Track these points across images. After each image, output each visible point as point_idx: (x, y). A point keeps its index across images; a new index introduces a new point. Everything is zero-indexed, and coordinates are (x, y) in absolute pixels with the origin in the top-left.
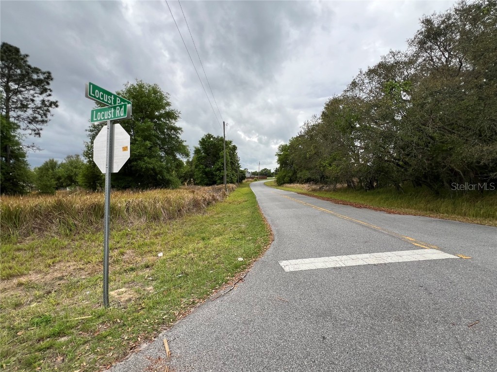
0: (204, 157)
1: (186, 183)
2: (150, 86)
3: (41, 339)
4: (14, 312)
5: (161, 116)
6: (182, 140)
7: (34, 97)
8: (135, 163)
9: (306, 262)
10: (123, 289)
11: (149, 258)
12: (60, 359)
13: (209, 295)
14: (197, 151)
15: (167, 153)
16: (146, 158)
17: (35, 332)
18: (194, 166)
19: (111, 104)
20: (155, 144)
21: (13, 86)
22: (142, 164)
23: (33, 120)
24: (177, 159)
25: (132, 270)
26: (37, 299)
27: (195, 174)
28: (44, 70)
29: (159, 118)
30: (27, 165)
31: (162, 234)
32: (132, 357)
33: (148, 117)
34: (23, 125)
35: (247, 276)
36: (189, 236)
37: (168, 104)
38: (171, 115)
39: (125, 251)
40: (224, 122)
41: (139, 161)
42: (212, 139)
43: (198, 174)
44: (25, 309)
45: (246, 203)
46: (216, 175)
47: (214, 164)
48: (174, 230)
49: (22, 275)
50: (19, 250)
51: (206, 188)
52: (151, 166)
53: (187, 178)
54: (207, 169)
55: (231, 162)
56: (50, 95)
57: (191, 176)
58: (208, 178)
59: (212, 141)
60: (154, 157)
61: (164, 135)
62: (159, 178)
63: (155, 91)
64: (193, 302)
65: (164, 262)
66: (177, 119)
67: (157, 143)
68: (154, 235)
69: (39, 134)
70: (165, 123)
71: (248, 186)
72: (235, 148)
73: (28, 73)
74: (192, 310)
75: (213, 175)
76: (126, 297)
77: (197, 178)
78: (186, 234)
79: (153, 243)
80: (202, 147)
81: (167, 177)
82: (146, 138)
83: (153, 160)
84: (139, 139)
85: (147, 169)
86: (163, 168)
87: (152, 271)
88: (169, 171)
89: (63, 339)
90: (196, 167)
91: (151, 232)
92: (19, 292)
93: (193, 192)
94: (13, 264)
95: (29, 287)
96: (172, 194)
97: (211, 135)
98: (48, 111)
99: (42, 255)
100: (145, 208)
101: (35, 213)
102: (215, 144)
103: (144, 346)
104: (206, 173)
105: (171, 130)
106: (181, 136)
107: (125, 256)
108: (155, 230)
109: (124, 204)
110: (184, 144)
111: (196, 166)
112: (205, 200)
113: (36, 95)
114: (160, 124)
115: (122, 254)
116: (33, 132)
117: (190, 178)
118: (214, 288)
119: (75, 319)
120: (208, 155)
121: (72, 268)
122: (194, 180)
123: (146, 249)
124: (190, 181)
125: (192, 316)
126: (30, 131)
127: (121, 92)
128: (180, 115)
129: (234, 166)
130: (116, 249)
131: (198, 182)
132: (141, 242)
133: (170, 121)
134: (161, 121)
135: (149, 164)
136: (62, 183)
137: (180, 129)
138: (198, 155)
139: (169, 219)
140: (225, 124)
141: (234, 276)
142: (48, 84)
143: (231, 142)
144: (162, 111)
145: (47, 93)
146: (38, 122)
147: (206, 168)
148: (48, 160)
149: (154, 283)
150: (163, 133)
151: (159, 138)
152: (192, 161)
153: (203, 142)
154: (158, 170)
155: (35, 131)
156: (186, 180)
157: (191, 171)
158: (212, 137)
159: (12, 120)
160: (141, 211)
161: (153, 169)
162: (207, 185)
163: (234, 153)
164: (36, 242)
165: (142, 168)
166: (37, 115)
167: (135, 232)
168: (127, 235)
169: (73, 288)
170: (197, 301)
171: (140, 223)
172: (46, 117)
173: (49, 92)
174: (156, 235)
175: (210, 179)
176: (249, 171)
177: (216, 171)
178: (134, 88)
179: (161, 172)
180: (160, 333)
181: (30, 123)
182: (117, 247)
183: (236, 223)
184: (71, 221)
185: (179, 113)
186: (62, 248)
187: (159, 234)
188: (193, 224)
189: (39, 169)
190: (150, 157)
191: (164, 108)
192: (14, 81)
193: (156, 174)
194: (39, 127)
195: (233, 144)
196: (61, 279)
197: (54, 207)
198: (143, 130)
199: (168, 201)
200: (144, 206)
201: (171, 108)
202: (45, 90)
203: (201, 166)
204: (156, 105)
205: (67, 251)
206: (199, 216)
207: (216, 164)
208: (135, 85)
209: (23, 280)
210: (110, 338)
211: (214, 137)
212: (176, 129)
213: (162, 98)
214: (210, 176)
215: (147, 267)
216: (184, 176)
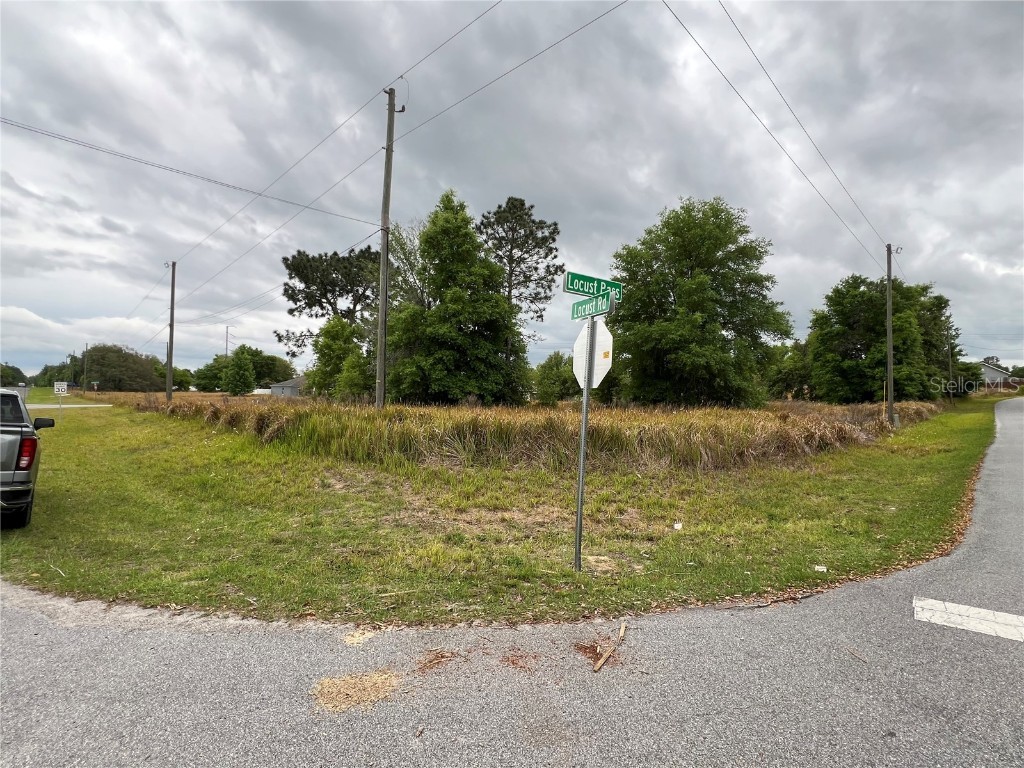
0: (838, 334)
1: (789, 396)
2: (706, 204)
3: (508, 576)
4: (494, 547)
5: (729, 256)
6: (772, 302)
7: (538, 263)
8: (673, 356)
9: (999, 620)
10: (606, 558)
11: (657, 528)
12: (519, 598)
13: (715, 600)
14: (820, 321)
15: (739, 333)
16: (693, 346)
17: (506, 569)
18: (810, 357)
19: (593, 294)
20: (712, 317)
21: (517, 253)
22: (684, 357)
23: (536, 298)
24: (762, 344)
25: (626, 537)
26: (517, 540)
27: (813, 373)
28: (549, 222)
29: (722, 263)
30: (527, 363)
31: (694, 492)
32: (581, 625)
33: (701, 265)
34: (524, 305)
35: (811, 599)
36: (744, 506)
37: (744, 231)
38: (751, 253)
39: (626, 508)
40: (889, 247)
41: (681, 353)
42: (862, 288)
43: (821, 375)
44: (503, 547)
45: (942, 455)
46: (873, 378)
47: (867, 349)
48: (719, 489)
49: (506, 510)
50: (506, 478)
51: (838, 409)
52: (702, 361)
53: (792, 383)
54: (847, 363)
55: (926, 342)
56: (555, 257)
57: (804, 378)
58: (849, 383)
59: (864, 293)
60: (711, 342)
61: (734, 295)
62: (719, 385)
63: (716, 211)
64: (685, 601)
65: (679, 538)
66: (761, 258)
67: (717, 314)
68: (678, 493)
69: (541, 316)
70: (735, 270)
71: (991, 408)
72: (941, 303)
73: (532, 232)
74: (679, 609)
75: (862, 375)
76: (604, 567)
77: (820, 384)
78: (741, 501)
79: (671, 506)
80: (835, 311)
81: (737, 381)
82: (694, 307)
83: (707, 350)
84: (681, 310)
85: (696, 367)
86: (727, 364)
87: (654, 548)
88: (741, 369)
89: (526, 584)
90: (815, 359)
91: (674, 485)
92: (500, 528)
93: (784, 418)
94: (499, 494)
95: (510, 524)
96: (731, 421)
97: (860, 277)
98: (553, 280)
99: (527, 491)
100: (670, 441)
101: (525, 433)
102: (870, 300)
103: (598, 621)
104: (843, 373)
105: (749, 284)
106: (773, 294)
107: (625, 517)
108: (683, 483)
109: (636, 432)
110: (779, 309)
111: (815, 355)
112: (810, 437)
113: (540, 260)
114: (724, 276)
115: (621, 512)
116: (536, 315)
117: (802, 383)
118: (732, 594)
119: (542, 569)
120: (851, 327)
121: (555, 515)
122: (812, 388)
123: (658, 512)
124: (801, 389)
125: (673, 616)
126: (531, 314)
127: (654, 229)
128: (768, 248)
129: (938, 352)
130: (615, 502)
131: (821, 393)
132: (654, 497)
133: (747, 266)
134: (729, 268)
135: (698, 356)
136: (568, 389)
137: (768, 278)
138: (822, 329)
139: (716, 468)
140: (893, 248)
141: (781, 590)
142: (554, 240)
143: (925, 289)
144: (732, 247)
145: (553, 255)
146: (540, 299)
147: (843, 360)
148: (552, 353)
149: (648, 563)
150: (732, 291)
151: (722, 304)
152: (806, 345)
153: (837, 298)
154: (715, 368)
155: (537, 312)
156: (788, 387)
157: (804, 367)
158: (863, 282)
159: (514, 301)
160: (661, 446)
161: (707, 367)
162: (845, 401)
163: (936, 318)
164: (523, 473)
165: (685, 364)
166: (540, 290)
167: (647, 481)
168: (635, 483)
169: (552, 539)
170: (693, 600)
171: (660, 467)
172: (551, 290)
173: (554, 253)
174: (682, 494)
175: (855, 388)
176: (1003, 363)
177: (873, 368)
178: (677, 216)
179: (722, 373)
180: (622, 615)
181: (532, 302)
182: (617, 499)
183: (874, 501)
184: (563, 450)
185: (770, 244)
186: (549, 486)
187: (688, 492)
188: (763, 486)
189: (542, 367)
190: (701, 342)
191: (735, 241)
192: (518, 247)
193: (713, 376)
194: (541, 306)
195: (935, 292)
196: (542, 525)
197: (545, 428)
198: (690, 293)
199: (717, 433)
200: (668, 439)
201: (751, 237)
202: (551, 250)
203: (830, 356)
204: (717, 238)
205: (553, 491)
206: (786, 472)
207: (873, 349)
208: (678, 209)
209: (507, 515)
210: (567, 599)
211: (871, 283)
212: (759, 281)
213: (729, 222)
214: (855, 380)
215: (650, 539)
216: (786, 379)
